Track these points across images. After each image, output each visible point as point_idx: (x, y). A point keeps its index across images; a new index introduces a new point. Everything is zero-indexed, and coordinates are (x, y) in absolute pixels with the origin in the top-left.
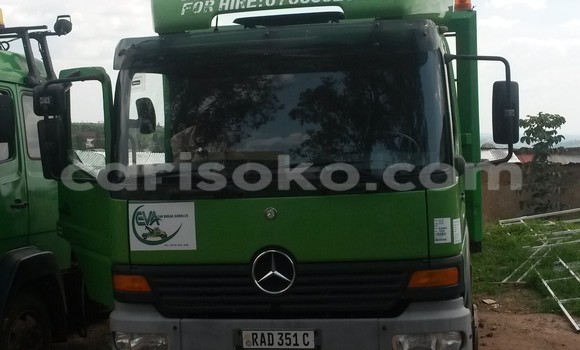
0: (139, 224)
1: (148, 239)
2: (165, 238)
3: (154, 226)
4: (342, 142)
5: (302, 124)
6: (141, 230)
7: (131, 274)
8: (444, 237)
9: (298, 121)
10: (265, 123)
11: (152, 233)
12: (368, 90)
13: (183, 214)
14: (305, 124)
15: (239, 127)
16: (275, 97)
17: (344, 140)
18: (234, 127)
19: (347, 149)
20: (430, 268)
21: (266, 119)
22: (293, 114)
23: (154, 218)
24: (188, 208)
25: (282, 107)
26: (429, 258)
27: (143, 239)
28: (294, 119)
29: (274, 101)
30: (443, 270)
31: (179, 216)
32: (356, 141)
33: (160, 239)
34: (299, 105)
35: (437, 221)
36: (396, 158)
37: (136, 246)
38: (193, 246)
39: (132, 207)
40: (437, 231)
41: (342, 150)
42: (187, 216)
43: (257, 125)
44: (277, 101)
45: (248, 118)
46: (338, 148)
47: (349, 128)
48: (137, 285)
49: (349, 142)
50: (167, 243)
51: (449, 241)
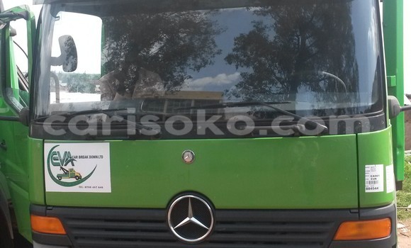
0: (55, 165)
1: (63, 180)
2: (80, 179)
3: (69, 167)
4: (270, 84)
5: (237, 68)
6: (56, 171)
7: (45, 215)
8: (375, 186)
9: (233, 65)
10: (204, 66)
11: (66, 173)
12: (297, 36)
13: (98, 154)
14: (240, 68)
15: (182, 69)
16: (214, 43)
17: (272, 82)
18: (178, 69)
19: (274, 89)
20: (360, 219)
21: (205, 63)
22: (229, 59)
23: (69, 159)
24: (103, 148)
25: (219, 52)
26: (359, 208)
27: (58, 180)
28: (230, 63)
29: (212, 46)
30: (374, 222)
31: (94, 157)
32: (282, 83)
33: (74, 180)
34: (234, 50)
35: (368, 168)
36: (321, 99)
37: (51, 187)
38: (107, 189)
39: (48, 147)
40: (368, 178)
41: (270, 91)
42: (102, 157)
43: (198, 68)
44: (215, 46)
45: (190, 61)
46: (267, 89)
47: (276, 71)
48: (52, 226)
49: (276, 84)
50: (82, 184)
51: (381, 189)
